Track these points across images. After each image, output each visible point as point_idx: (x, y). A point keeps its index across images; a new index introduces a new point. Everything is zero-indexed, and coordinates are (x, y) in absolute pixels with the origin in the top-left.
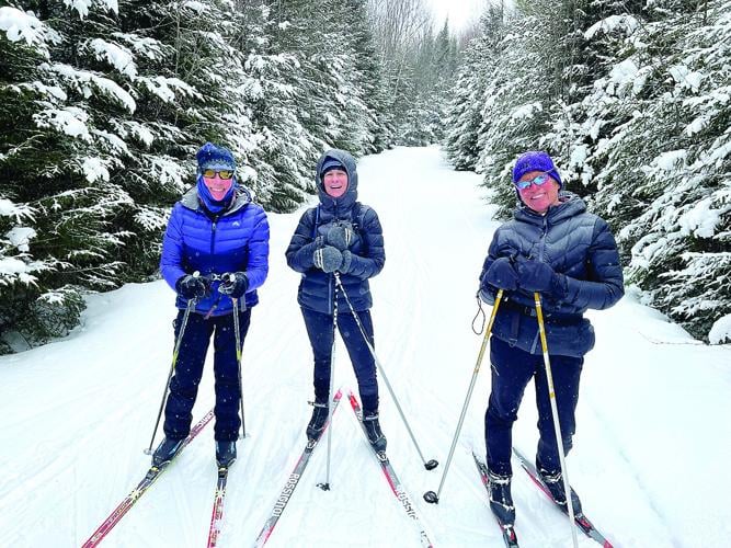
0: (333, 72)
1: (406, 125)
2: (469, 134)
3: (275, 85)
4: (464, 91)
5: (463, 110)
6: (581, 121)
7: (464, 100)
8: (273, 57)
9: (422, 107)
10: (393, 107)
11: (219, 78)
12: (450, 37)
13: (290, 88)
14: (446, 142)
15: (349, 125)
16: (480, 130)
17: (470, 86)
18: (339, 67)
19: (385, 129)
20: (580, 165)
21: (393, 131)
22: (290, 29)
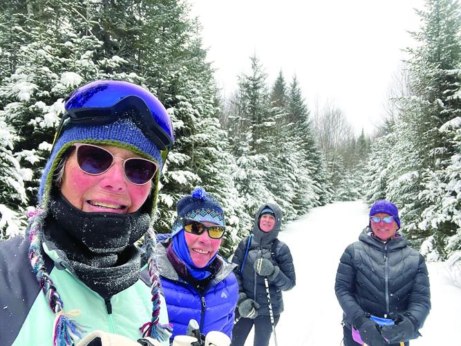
0: (290, 162)
1: (341, 189)
2: (380, 193)
3: (253, 171)
4: (373, 168)
5: (374, 178)
6: (447, 182)
7: (375, 173)
8: (252, 157)
9: (351, 179)
10: (331, 179)
11: (216, 170)
12: (366, 138)
13: (261, 172)
14: (365, 198)
15: (301, 191)
16: (387, 190)
17: (377, 164)
18: (294, 159)
19: (327, 192)
20: (451, 211)
21: (332, 193)
22: (262, 143)
